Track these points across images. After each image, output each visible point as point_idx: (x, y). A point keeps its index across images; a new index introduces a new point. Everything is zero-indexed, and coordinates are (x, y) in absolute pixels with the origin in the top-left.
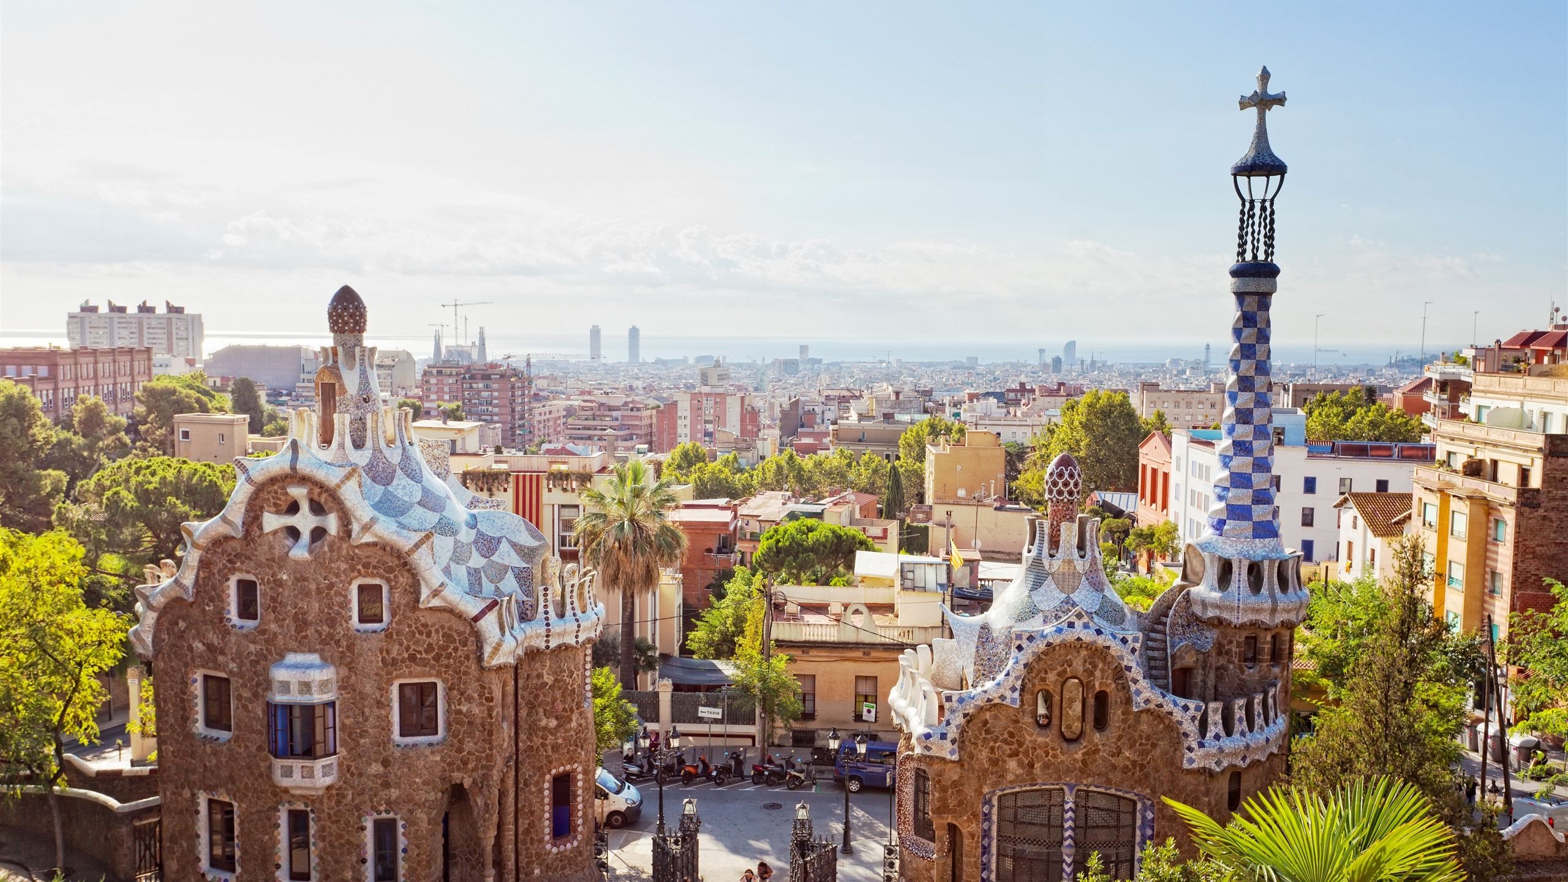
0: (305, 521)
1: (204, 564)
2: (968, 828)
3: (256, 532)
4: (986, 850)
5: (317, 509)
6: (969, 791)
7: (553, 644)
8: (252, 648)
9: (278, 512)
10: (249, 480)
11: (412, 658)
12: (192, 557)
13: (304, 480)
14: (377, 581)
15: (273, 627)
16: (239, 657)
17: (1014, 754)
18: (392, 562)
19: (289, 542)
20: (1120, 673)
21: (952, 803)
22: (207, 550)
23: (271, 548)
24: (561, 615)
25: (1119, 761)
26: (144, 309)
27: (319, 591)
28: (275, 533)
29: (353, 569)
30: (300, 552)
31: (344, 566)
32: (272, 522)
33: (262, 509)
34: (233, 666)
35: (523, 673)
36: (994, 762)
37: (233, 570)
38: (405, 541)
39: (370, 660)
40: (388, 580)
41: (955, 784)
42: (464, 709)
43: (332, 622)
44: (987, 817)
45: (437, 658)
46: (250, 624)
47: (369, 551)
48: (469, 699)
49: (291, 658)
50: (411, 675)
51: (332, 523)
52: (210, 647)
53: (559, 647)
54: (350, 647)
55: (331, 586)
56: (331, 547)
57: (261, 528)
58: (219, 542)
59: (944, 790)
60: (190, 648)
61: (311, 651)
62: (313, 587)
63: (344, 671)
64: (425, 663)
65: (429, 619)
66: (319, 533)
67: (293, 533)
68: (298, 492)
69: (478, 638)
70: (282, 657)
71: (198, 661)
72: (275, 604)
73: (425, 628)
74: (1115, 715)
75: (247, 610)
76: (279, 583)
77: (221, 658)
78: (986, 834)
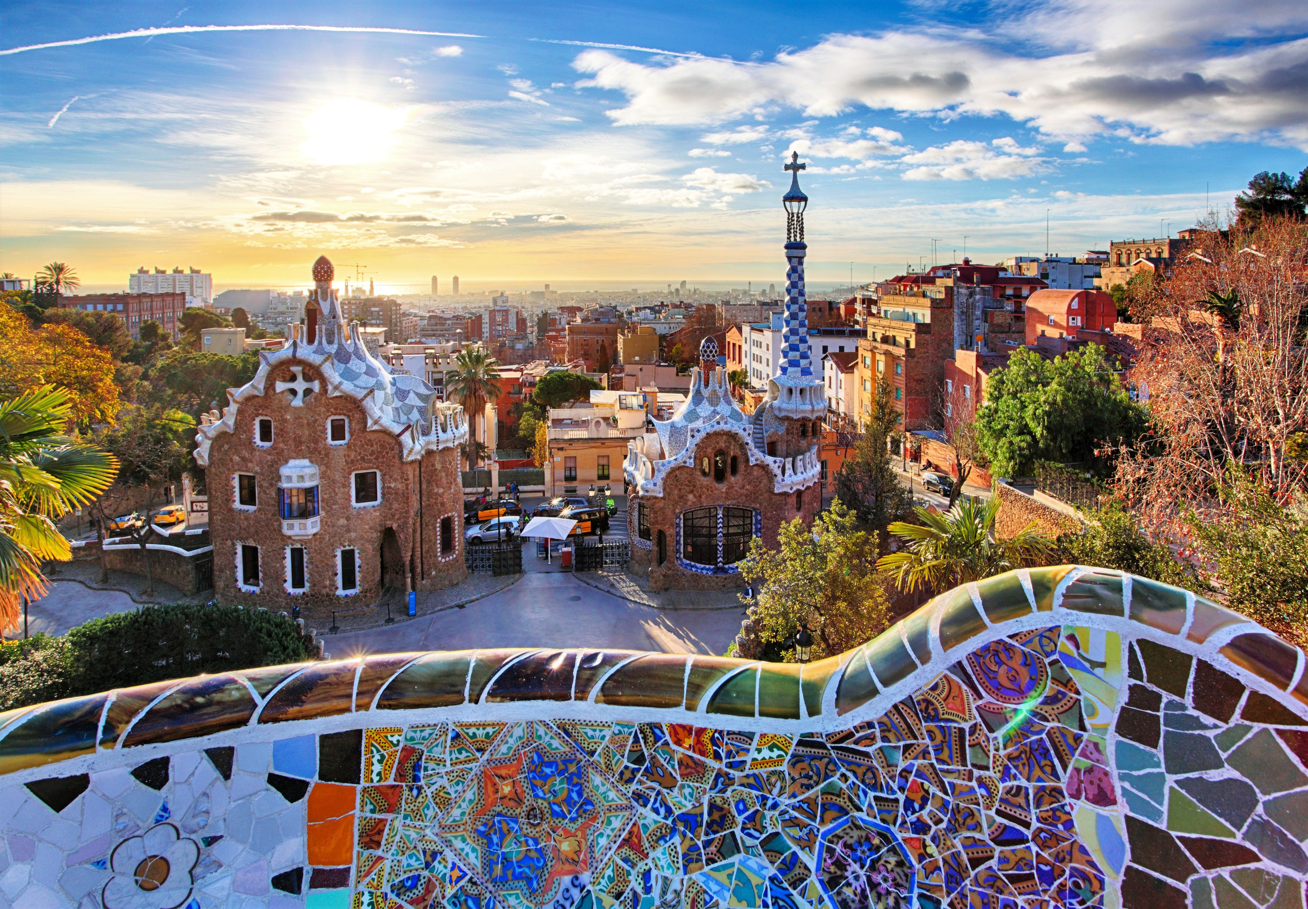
0: (300, 385)
1: (240, 412)
2: (670, 532)
3: (271, 392)
4: (678, 542)
5: (308, 378)
6: (669, 512)
7: (440, 447)
8: (269, 457)
9: (285, 380)
10: (268, 363)
11: (363, 459)
12: (232, 409)
13: (300, 362)
14: (342, 417)
15: (281, 445)
16: (260, 463)
17: (692, 492)
18: (350, 406)
19: (291, 397)
20: (743, 446)
21: (660, 518)
22: (241, 404)
23: (280, 401)
24: (444, 431)
25: (744, 491)
26: (176, 271)
27: (308, 424)
28: (282, 392)
29: (328, 411)
30: (298, 402)
31: (323, 409)
32: (280, 386)
33: (275, 380)
34: (257, 469)
35: (424, 464)
36: (681, 497)
37: (257, 415)
38: (360, 394)
39: (339, 461)
40: (348, 417)
41: (661, 509)
42: (392, 485)
43: (316, 442)
44: (678, 525)
45: (377, 459)
46: (267, 444)
47: (338, 401)
48: (395, 480)
49: (292, 462)
50: (362, 469)
51: (316, 386)
52: (243, 459)
53: (444, 449)
54: (327, 455)
55: (316, 421)
56: (316, 398)
57: (274, 390)
58: (249, 399)
59: (655, 513)
60: (231, 460)
61: (304, 458)
62: (305, 422)
63: (323, 468)
64: (370, 461)
65: (373, 437)
66: (308, 392)
67: (294, 392)
68: (296, 369)
69: (400, 445)
70: (287, 462)
71: (236, 467)
72: (282, 433)
73: (370, 442)
74: (741, 467)
75: (266, 436)
76: (285, 421)
77: (250, 465)
78: (678, 534)
